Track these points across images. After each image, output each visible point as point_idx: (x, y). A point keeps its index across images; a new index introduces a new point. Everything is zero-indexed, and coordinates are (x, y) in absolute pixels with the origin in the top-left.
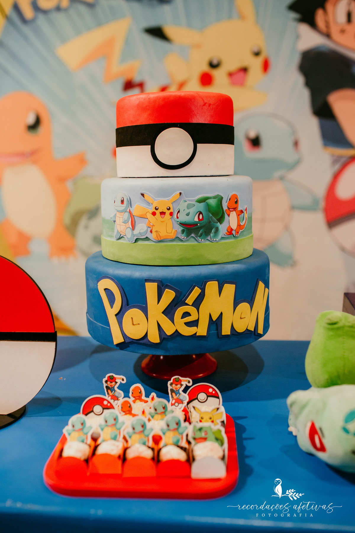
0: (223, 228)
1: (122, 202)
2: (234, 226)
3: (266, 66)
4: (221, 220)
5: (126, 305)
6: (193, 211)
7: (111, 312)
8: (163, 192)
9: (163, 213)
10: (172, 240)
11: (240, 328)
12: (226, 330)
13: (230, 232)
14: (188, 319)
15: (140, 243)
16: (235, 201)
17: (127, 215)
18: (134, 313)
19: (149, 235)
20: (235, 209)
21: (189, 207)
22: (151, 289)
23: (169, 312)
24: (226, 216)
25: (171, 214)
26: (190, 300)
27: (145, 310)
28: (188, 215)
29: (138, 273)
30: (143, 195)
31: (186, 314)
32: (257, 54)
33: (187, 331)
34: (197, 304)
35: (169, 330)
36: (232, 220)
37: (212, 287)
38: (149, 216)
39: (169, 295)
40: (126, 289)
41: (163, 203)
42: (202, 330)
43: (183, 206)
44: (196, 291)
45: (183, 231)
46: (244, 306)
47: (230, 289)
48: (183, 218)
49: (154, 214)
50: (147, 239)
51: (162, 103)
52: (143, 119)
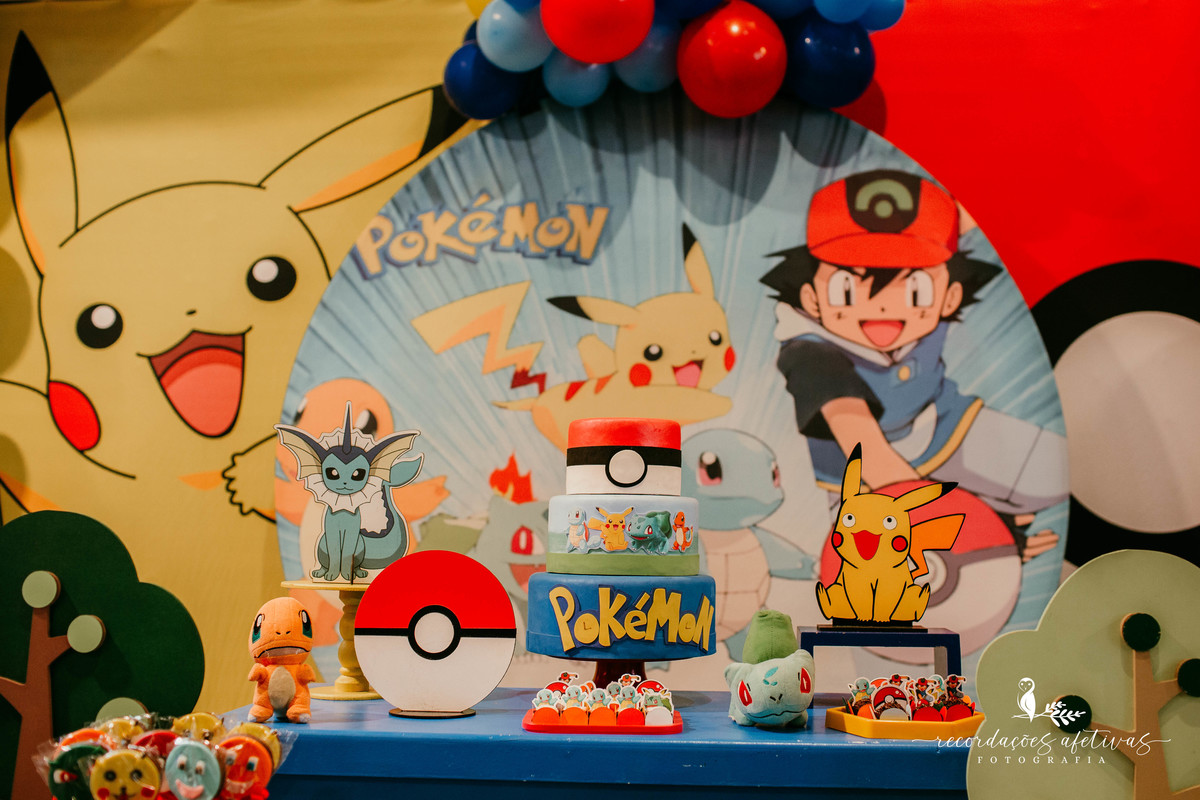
0: (669, 543)
1: (577, 516)
2: (681, 542)
3: (730, 360)
4: (668, 535)
5: (579, 610)
6: (643, 524)
7: (562, 620)
8: (616, 506)
9: (616, 526)
10: (623, 551)
11: (686, 639)
12: (672, 638)
13: (677, 546)
14: (637, 623)
15: (593, 553)
16: (681, 519)
17: (581, 527)
18: (587, 618)
19: (602, 546)
20: (681, 526)
21: (640, 521)
22: (604, 593)
23: (620, 616)
24: (673, 531)
25: (623, 527)
26: (640, 605)
27: (597, 615)
28: (638, 528)
29: (591, 581)
30: (598, 509)
31: (636, 619)
32: (717, 343)
33: (636, 635)
34: (646, 609)
35: (619, 633)
36: (678, 536)
37: (660, 594)
38: (604, 528)
39: (620, 600)
40: (580, 596)
41: (616, 516)
42: (650, 635)
43: (634, 520)
44: (645, 597)
45: (634, 543)
46: (689, 617)
47: (676, 598)
48: (634, 531)
49: (608, 526)
50: (600, 550)
51: (617, 427)
52: (599, 442)
